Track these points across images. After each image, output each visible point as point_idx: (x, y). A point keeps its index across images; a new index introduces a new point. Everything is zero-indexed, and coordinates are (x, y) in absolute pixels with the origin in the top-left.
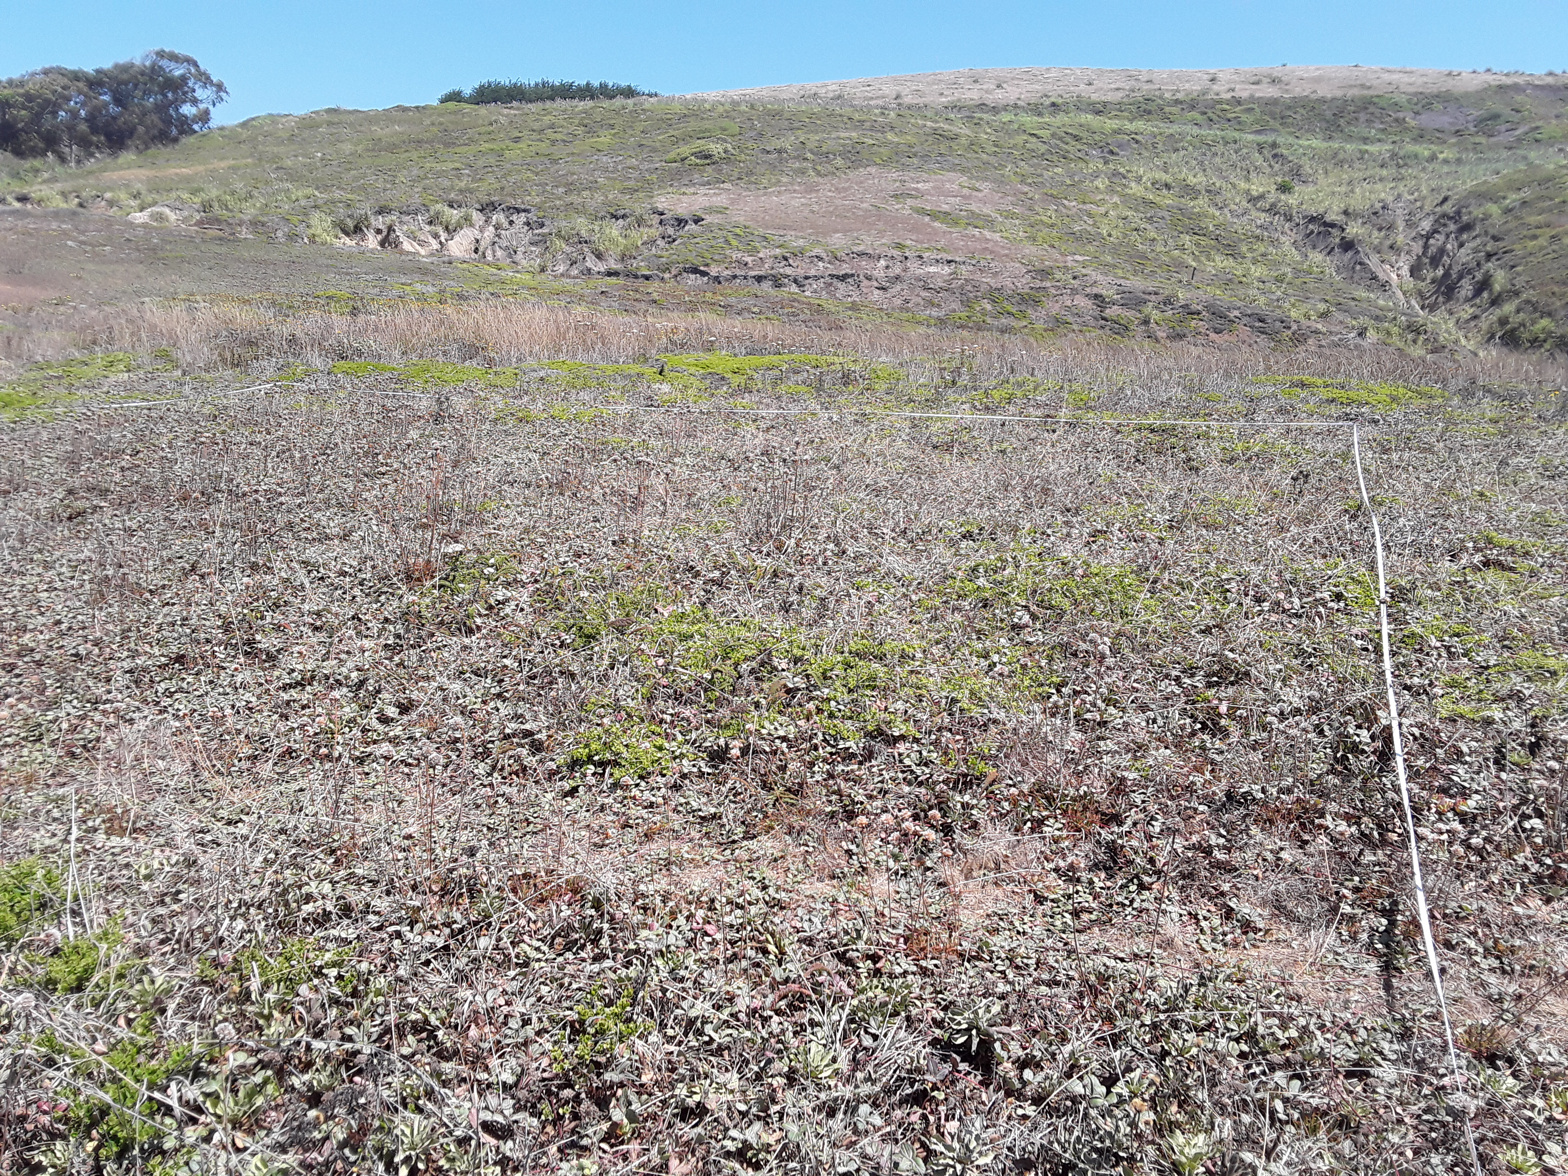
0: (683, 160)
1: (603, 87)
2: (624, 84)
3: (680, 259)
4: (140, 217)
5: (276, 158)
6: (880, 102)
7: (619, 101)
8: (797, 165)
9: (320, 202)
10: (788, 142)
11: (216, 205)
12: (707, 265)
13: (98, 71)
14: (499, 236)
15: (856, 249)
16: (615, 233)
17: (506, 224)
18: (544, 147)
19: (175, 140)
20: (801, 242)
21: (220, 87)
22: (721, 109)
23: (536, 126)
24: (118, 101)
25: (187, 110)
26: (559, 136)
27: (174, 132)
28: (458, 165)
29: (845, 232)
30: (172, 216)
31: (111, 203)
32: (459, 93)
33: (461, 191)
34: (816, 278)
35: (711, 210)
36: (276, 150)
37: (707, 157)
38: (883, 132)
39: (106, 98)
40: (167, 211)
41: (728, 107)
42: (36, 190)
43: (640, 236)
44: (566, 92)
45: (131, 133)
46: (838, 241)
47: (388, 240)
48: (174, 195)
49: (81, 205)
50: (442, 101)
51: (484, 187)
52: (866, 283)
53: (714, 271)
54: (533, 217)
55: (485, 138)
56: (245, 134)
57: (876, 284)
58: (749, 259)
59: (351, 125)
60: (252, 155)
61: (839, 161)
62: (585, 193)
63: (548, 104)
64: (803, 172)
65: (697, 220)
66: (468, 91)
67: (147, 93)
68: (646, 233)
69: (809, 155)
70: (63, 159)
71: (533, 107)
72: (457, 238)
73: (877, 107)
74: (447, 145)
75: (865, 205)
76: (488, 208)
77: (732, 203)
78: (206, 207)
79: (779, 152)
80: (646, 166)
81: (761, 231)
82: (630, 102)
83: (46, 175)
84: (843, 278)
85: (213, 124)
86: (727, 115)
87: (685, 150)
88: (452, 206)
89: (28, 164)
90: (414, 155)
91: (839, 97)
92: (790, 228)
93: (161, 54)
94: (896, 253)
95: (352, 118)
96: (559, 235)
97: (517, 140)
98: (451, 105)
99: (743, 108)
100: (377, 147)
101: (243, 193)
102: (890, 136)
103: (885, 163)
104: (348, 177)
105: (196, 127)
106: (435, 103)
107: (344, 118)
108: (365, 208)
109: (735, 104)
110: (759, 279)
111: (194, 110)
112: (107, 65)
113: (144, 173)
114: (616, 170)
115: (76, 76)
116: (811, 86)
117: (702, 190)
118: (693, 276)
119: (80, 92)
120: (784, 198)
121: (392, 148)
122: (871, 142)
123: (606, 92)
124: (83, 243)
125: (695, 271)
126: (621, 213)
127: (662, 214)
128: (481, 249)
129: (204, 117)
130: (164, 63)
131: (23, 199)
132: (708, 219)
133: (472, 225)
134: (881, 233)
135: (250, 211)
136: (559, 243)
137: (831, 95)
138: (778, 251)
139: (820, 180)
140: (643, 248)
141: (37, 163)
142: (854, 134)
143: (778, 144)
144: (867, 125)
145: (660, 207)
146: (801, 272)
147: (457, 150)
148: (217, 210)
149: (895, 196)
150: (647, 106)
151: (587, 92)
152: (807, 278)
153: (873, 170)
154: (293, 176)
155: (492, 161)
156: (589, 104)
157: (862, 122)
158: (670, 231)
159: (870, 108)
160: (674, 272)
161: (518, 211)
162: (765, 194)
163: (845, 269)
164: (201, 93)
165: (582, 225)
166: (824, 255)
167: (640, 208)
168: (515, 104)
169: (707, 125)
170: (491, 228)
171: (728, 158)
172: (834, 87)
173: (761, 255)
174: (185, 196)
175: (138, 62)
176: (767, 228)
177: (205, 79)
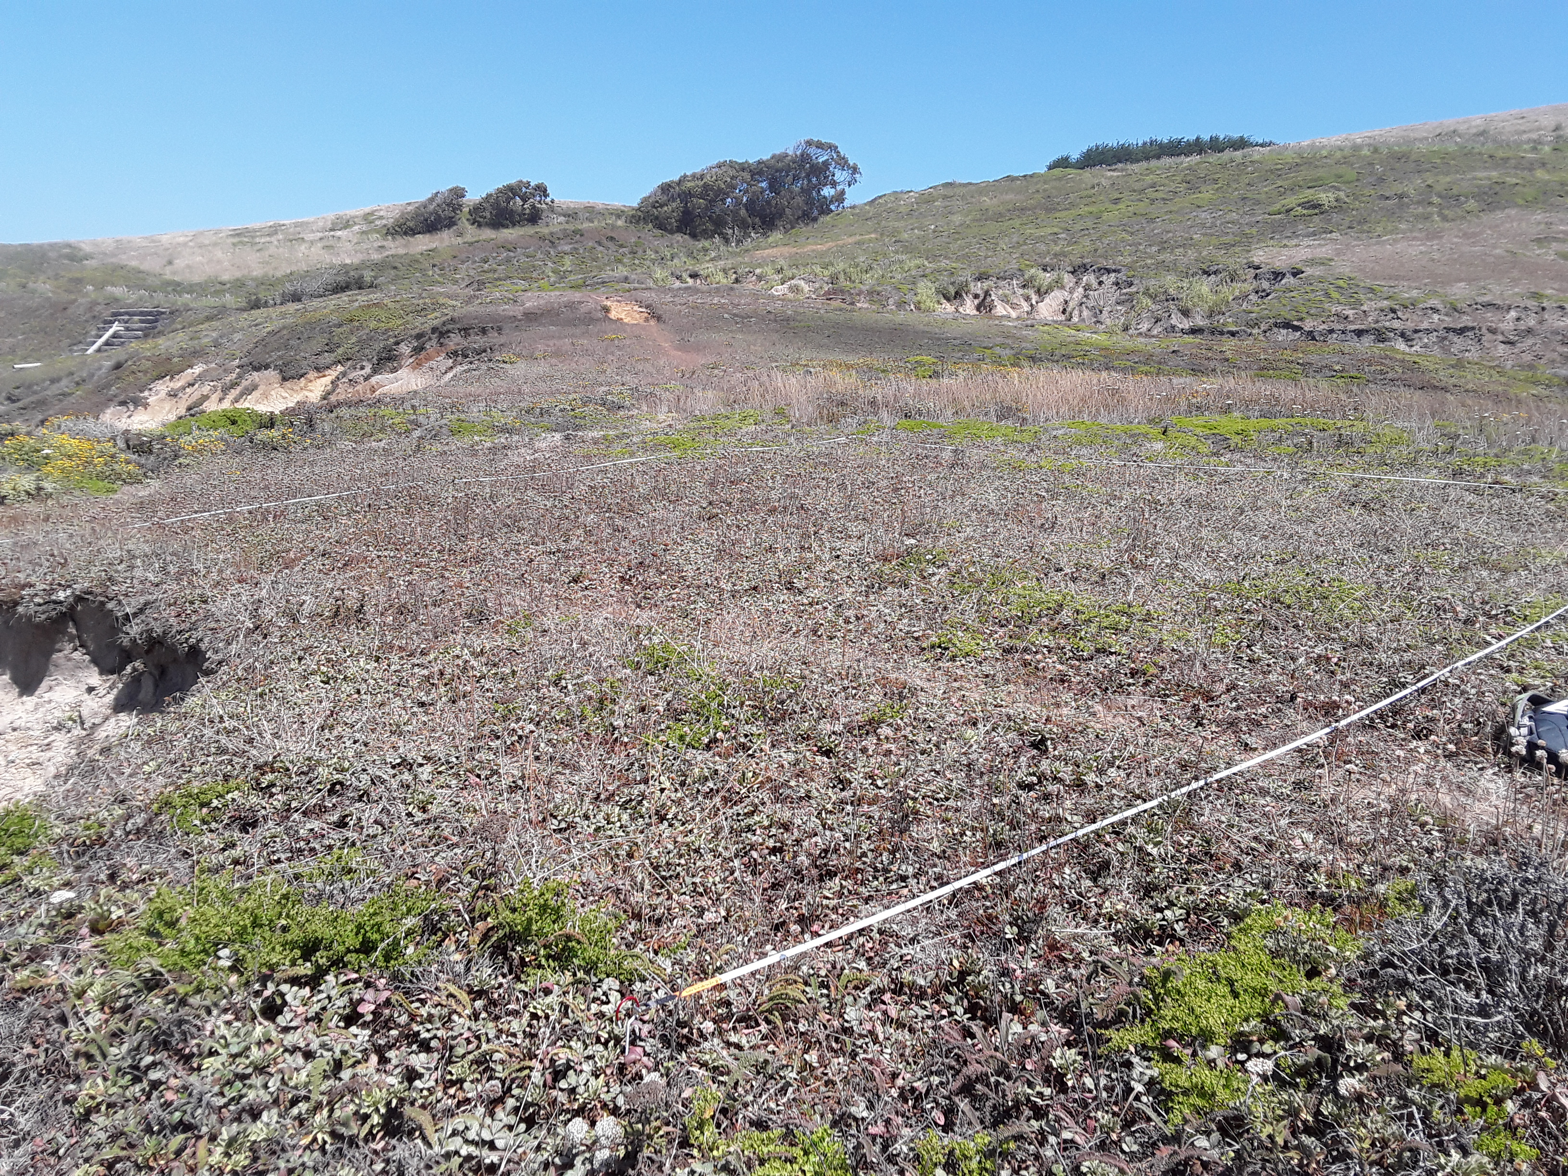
0: (1288, 211)
1: (1214, 140)
2: (1236, 135)
3: (1271, 315)
4: (780, 290)
5: (895, 232)
6: (1534, 136)
7: (1227, 154)
8: (1421, 210)
9: (928, 271)
10: (1412, 187)
11: (842, 277)
12: (1301, 319)
13: (759, 162)
14: (1087, 297)
15: (1480, 299)
16: (1205, 289)
17: (1095, 285)
18: (1142, 207)
19: (815, 220)
20: (1414, 293)
21: (855, 170)
22: (1338, 154)
23: (1137, 186)
24: (772, 188)
25: (828, 191)
26: (1160, 195)
27: (816, 213)
28: (1056, 230)
29: (1469, 281)
30: (806, 288)
31: (760, 278)
32: (1066, 159)
33: (1055, 255)
34: (1428, 331)
35: (1312, 262)
36: (896, 224)
37: (1315, 207)
38: (1531, 170)
39: (764, 185)
40: (802, 283)
41: (1347, 152)
42: (706, 267)
43: (1230, 291)
44: (1175, 149)
45: (781, 214)
46: (1460, 291)
47: (984, 305)
48: (808, 270)
49: (737, 281)
50: (1050, 168)
51: (1077, 249)
52: (1488, 336)
53: (1308, 325)
54: (1122, 276)
55: (1084, 201)
56: (872, 211)
57: (1501, 338)
58: (1350, 312)
59: (963, 197)
60: (875, 231)
61: (1472, 204)
62: (1178, 251)
63: (1154, 163)
64: (1427, 217)
65: (1296, 273)
66: (1075, 156)
67: (796, 178)
68: (1238, 288)
69: (1435, 200)
70: (727, 241)
71: (1135, 167)
72: (1047, 300)
73: (1529, 141)
74: (1048, 210)
75: (1498, 251)
76: (1078, 270)
77: (1338, 255)
78: (834, 279)
79: (1401, 197)
80: (1247, 219)
81: (1368, 283)
82: (1239, 153)
83: (713, 254)
84: (1461, 331)
85: (846, 204)
86: (1345, 161)
87: (1291, 201)
88: (1045, 270)
89: (700, 245)
90: (1017, 223)
91: (1483, 133)
92: (1403, 278)
93: (809, 143)
94: (1532, 303)
95: (965, 190)
96: (1146, 293)
97: (1116, 201)
98: (1057, 171)
99: (1365, 152)
100: (986, 216)
101: (864, 266)
102: (1540, 174)
103: (1530, 204)
104: (954, 247)
105: (832, 207)
106: (1043, 170)
107: (957, 191)
108: (966, 275)
109: (1356, 148)
110: (1359, 333)
111: (832, 192)
112: (766, 157)
113: (786, 250)
114: (1214, 225)
115: (743, 167)
116: (1449, 122)
117: (1307, 242)
118: (1283, 332)
119: (743, 181)
120: (1399, 246)
121: (998, 217)
122: (1515, 181)
123: (1216, 145)
124: (735, 315)
125: (1287, 325)
126: (1213, 269)
127: (1258, 268)
128: (1069, 310)
129: (840, 198)
130: (812, 151)
131: (694, 276)
132: (1309, 271)
133: (1063, 287)
134: (1515, 282)
135: (869, 281)
136: (1147, 301)
137: (1474, 131)
138: (1386, 303)
139: (1447, 225)
140: (1233, 304)
141: (706, 244)
142: (1494, 174)
143: (1399, 188)
144: (1513, 162)
145: (1256, 260)
146: (1410, 325)
147: (1057, 215)
148: (843, 282)
149: (1538, 241)
150: (1256, 157)
151: (1197, 147)
152: (1416, 331)
153: (1513, 212)
154: (908, 249)
155: (1089, 224)
156: (1195, 159)
157: (1506, 160)
158: (1265, 285)
159: (1519, 144)
160: (1263, 327)
161: (1109, 271)
162: (1377, 243)
163: (1466, 321)
164: (840, 176)
165: (1170, 282)
166: (1440, 306)
167: (1235, 261)
168: (1120, 166)
169: (1321, 172)
170: (1081, 290)
171: (1339, 207)
172: (1478, 122)
173: (1365, 308)
174: (818, 269)
175: (790, 152)
176: (1376, 279)
177: (843, 163)
